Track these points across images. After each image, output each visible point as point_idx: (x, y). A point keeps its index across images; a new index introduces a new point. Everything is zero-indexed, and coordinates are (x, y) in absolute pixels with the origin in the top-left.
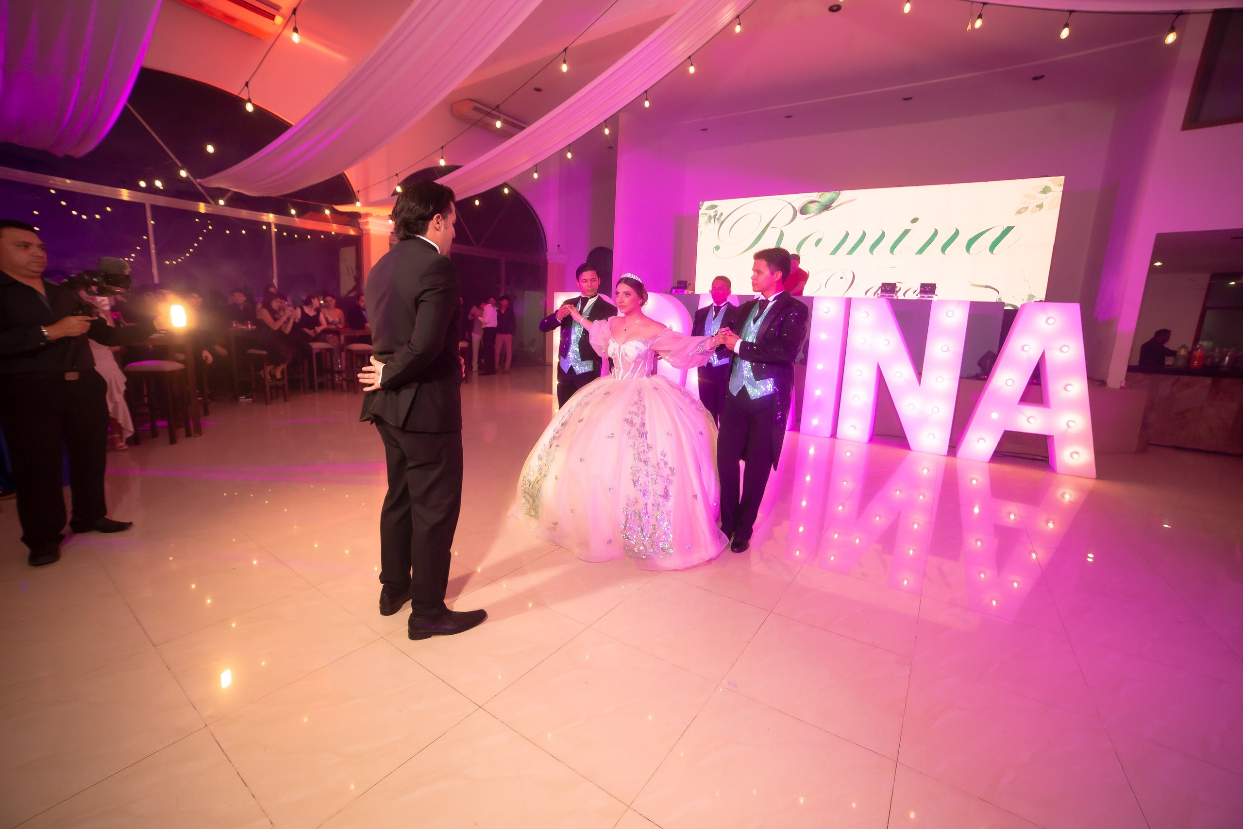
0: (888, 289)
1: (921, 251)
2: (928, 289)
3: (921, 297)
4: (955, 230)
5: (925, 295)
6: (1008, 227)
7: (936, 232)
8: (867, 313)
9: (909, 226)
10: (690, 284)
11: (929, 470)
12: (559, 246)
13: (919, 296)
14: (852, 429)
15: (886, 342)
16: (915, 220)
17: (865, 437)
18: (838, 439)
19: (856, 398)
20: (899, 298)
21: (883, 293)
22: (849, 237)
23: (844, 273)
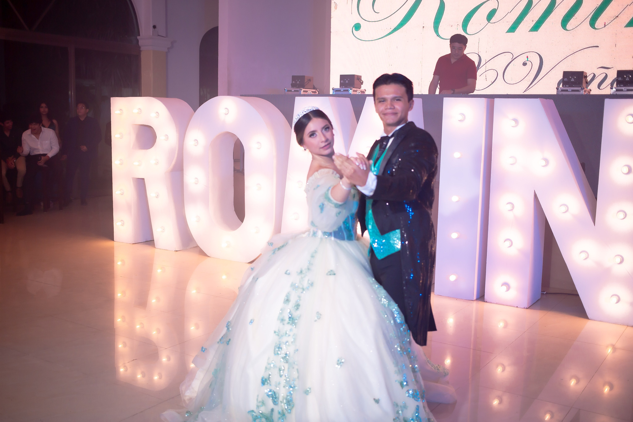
0: (573, 80)
2: (627, 79)
3: (617, 90)
5: (623, 88)
8: (516, 121)
10: (310, 80)
11: (615, 349)
12: (154, 27)
13: (614, 89)
14: (505, 288)
15: (544, 163)
17: (525, 300)
18: (486, 302)
19: (508, 243)
20: (592, 93)
21: (565, 86)
22: (532, 6)
23: (527, 57)
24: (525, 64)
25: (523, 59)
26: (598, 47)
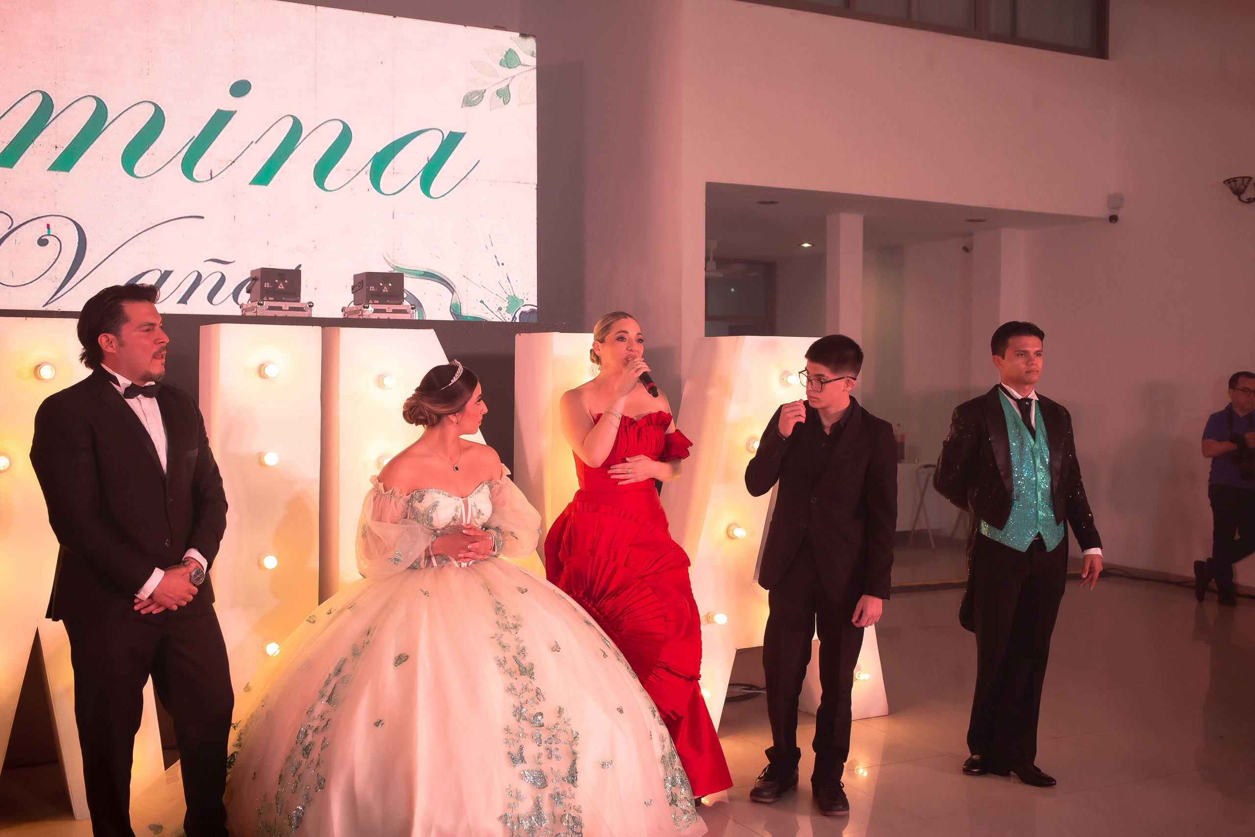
0: (281, 287)
1: (264, 177)
2: (385, 290)
3: (376, 311)
4: (340, 127)
5: (383, 307)
6: (451, 134)
7: (296, 129)
9: (229, 103)
16: (240, 89)
21: (266, 299)
22: (53, 113)
23: (48, 226)
24: (43, 242)
25: (38, 230)
26: (203, 218)
